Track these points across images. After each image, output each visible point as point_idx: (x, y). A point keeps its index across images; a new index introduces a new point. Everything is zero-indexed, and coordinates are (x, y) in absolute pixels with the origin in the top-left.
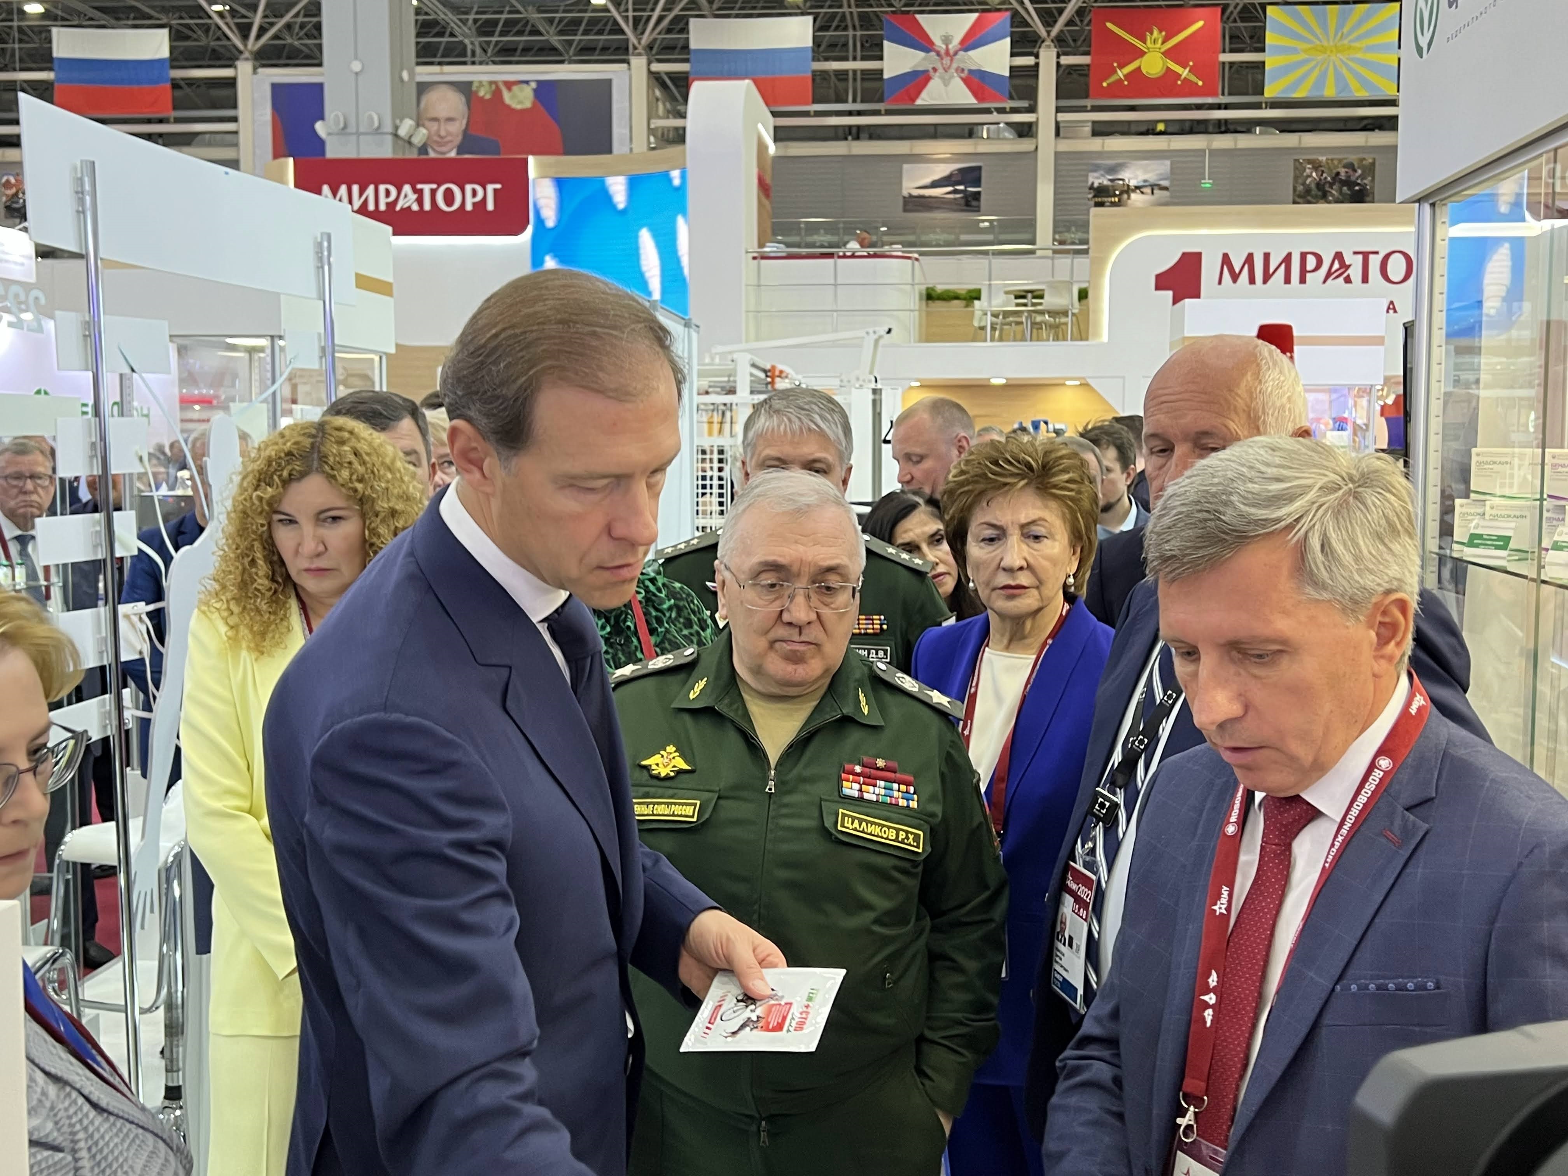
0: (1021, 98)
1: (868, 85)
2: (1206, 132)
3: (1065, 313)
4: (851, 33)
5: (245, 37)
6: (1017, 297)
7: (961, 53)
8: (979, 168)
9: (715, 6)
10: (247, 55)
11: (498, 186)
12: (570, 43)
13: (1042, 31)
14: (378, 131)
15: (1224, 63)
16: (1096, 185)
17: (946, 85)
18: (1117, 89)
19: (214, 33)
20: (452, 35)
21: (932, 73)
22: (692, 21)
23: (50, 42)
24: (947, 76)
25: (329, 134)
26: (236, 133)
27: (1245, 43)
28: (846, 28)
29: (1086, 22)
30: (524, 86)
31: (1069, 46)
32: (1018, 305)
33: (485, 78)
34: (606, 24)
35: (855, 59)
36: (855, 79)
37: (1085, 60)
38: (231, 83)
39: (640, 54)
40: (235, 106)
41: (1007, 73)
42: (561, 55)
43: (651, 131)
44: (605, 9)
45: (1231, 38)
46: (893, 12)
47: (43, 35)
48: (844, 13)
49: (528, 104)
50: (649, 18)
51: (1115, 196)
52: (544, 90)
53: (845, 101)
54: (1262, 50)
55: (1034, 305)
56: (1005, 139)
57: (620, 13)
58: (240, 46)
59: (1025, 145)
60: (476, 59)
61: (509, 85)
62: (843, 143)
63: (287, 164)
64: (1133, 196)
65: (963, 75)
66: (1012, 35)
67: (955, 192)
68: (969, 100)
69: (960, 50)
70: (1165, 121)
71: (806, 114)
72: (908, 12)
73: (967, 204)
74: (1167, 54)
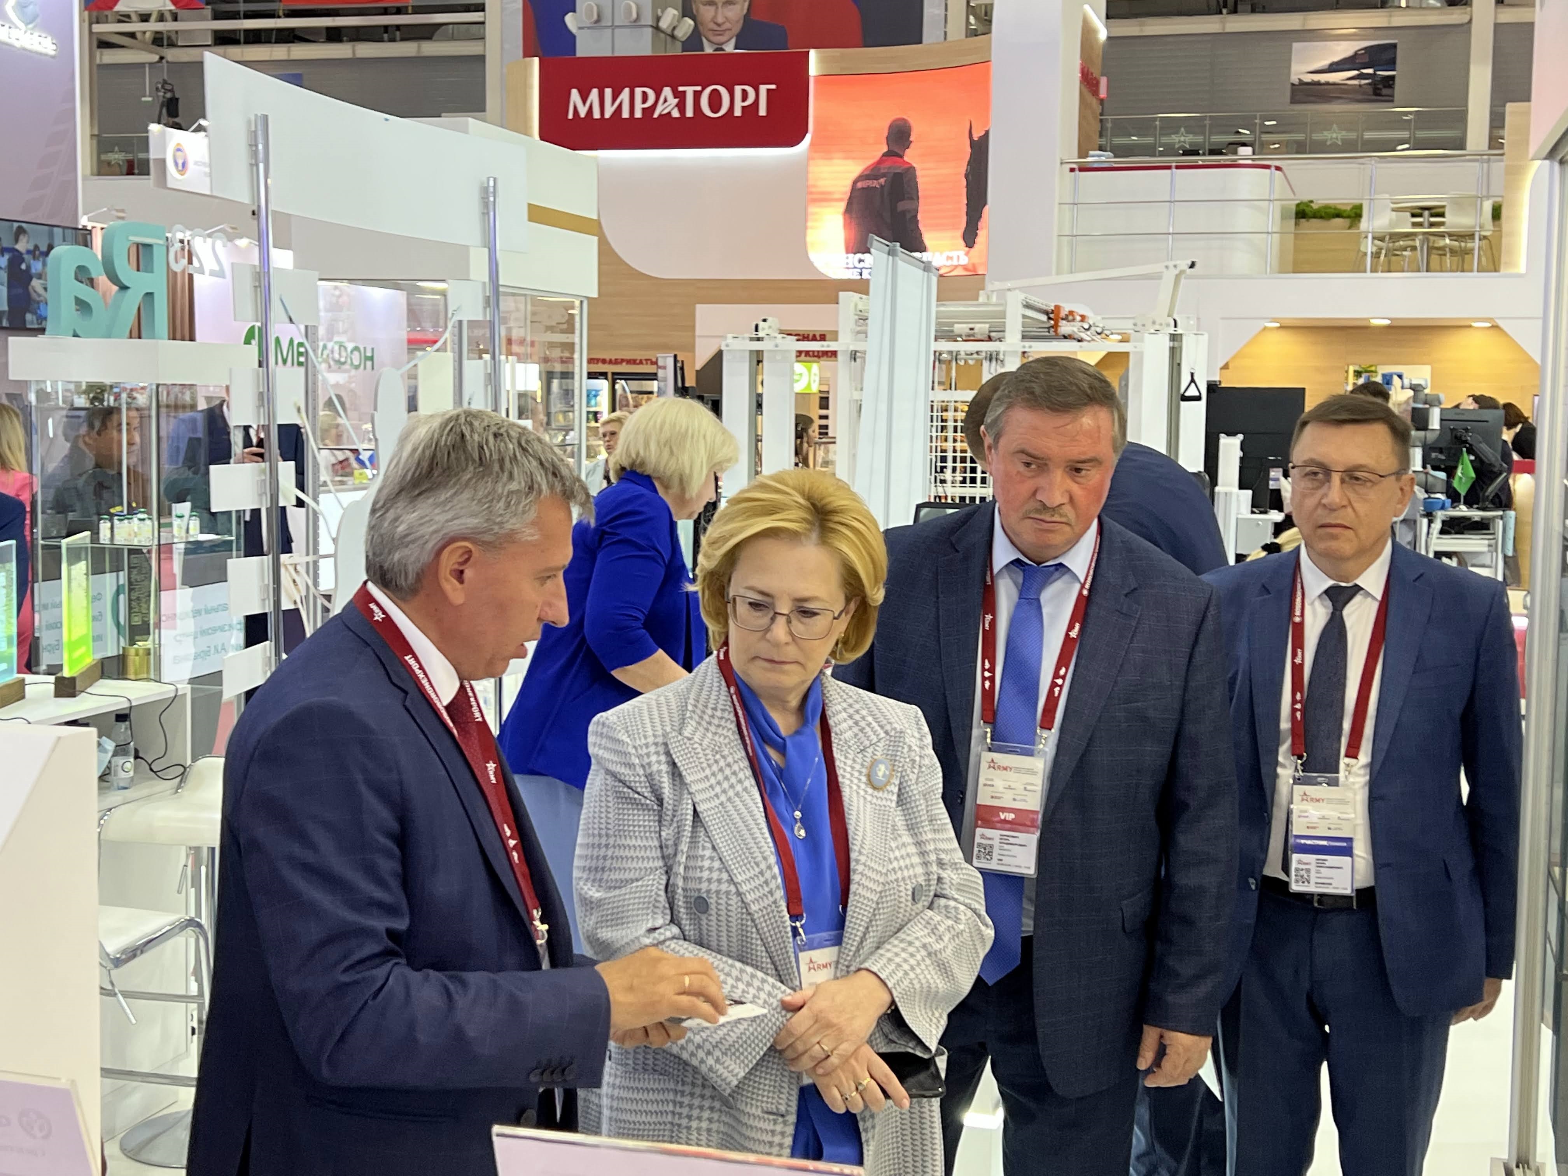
3: (1471, 236)
6: (1413, 215)
8: (1394, 46)
11: (773, 87)
14: (636, 23)
32: (1415, 225)
55: (1432, 225)
56: (1429, 8)
59: (1457, 15)
62: (1214, 18)
63: (531, 65)
67: (1361, 76)
73: (1376, 92)
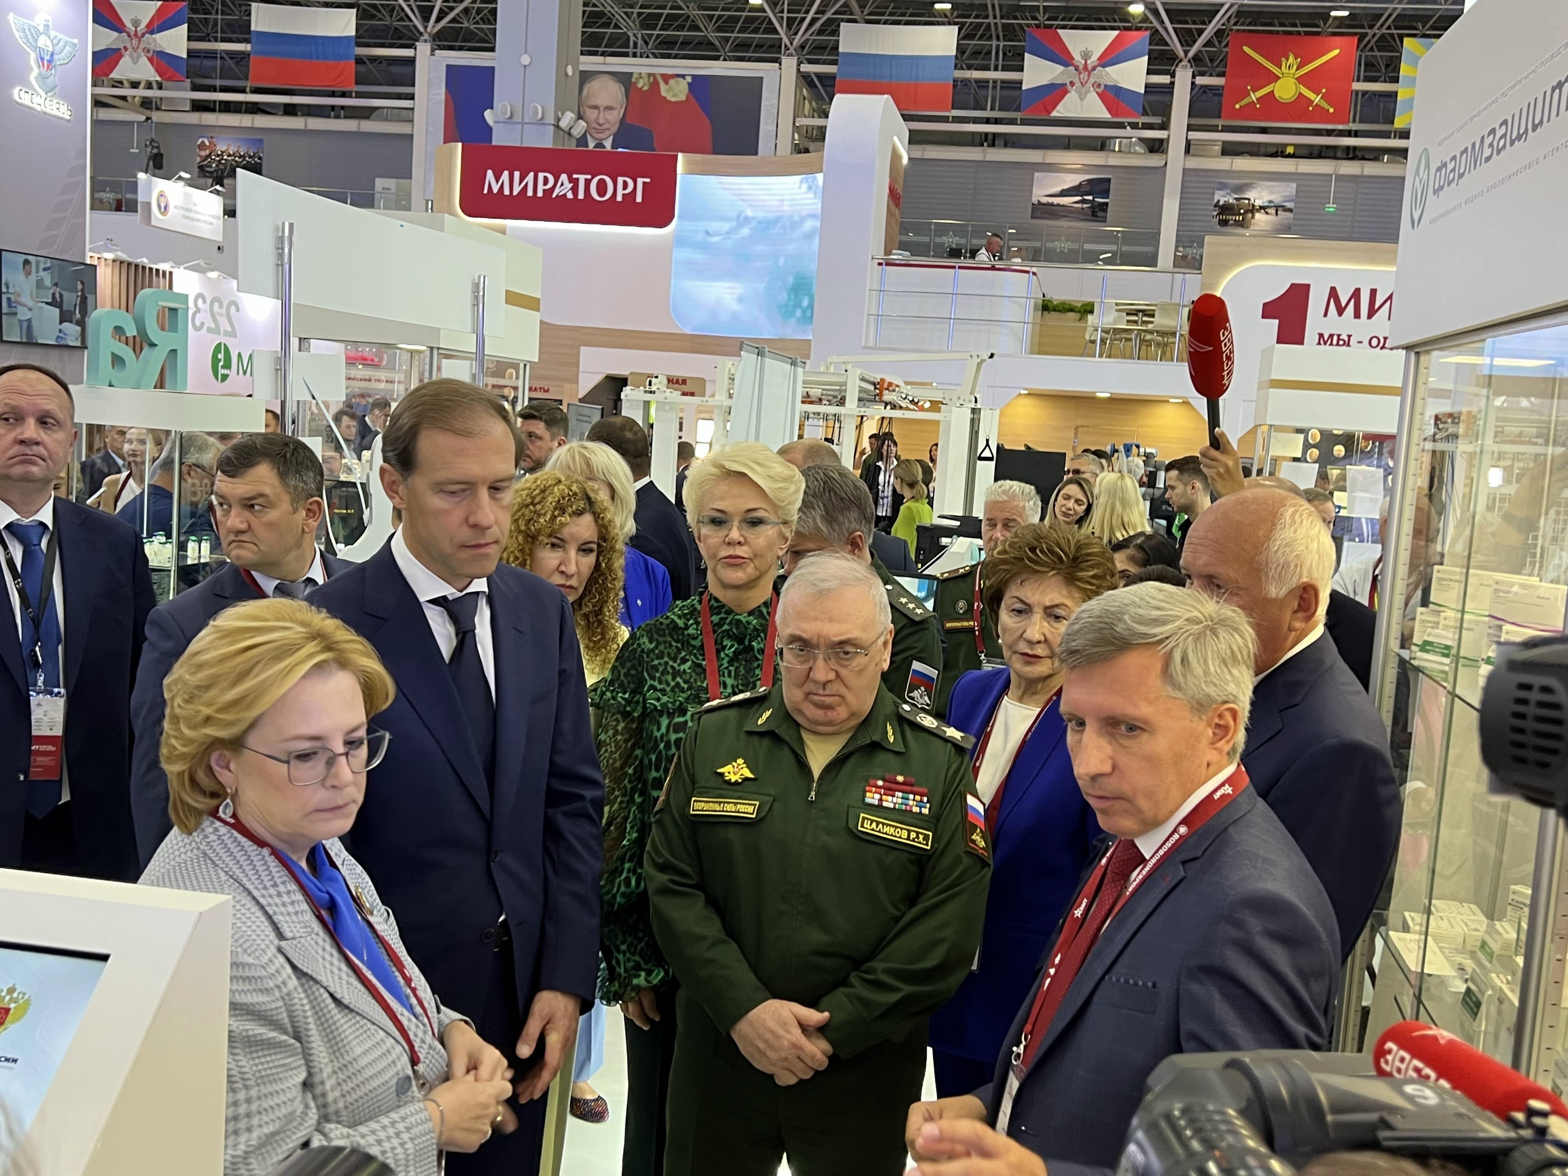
0: (1154, 115)
1: (1006, 93)
2: (1335, 158)
3: (1173, 334)
4: (994, 43)
5: (426, 19)
6: (1128, 314)
7: (1099, 68)
8: (1109, 180)
9: (866, 11)
10: (426, 36)
11: (648, 180)
12: (727, 39)
13: (1180, 51)
14: (541, 122)
15: (1357, 92)
16: (1221, 203)
17: (1082, 100)
18: (1249, 111)
19: (398, 14)
20: (617, 26)
21: (1069, 87)
22: (843, 25)
23: (249, 15)
24: (1084, 90)
25: (496, 122)
26: (413, 109)
27: (1379, 71)
28: (990, 38)
29: (1224, 44)
30: (681, 79)
31: (1205, 66)
32: (1128, 323)
33: (645, 70)
34: (762, 23)
35: (996, 69)
36: (994, 87)
37: (1219, 81)
38: (411, 61)
39: (791, 55)
40: (413, 85)
41: (1142, 91)
42: (718, 50)
43: (796, 128)
44: (761, 9)
45: (1366, 65)
46: (1038, 26)
47: (244, 8)
48: (989, 24)
49: (682, 97)
50: (803, 19)
51: (1240, 214)
52: (699, 84)
53: (985, 109)
54: (1396, 80)
55: (1144, 322)
56: (1136, 153)
57: (774, 14)
58: (421, 29)
59: (1155, 161)
60: (638, 51)
61: (666, 78)
62: (978, 149)
63: (456, 148)
64: (1257, 215)
65: (1099, 90)
66: (1150, 53)
67: (1083, 201)
68: (1103, 114)
69: (1099, 65)
70: (1296, 146)
71: (945, 119)
72: (1050, 26)
73: (1094, 214)
74: (1300, 80)
